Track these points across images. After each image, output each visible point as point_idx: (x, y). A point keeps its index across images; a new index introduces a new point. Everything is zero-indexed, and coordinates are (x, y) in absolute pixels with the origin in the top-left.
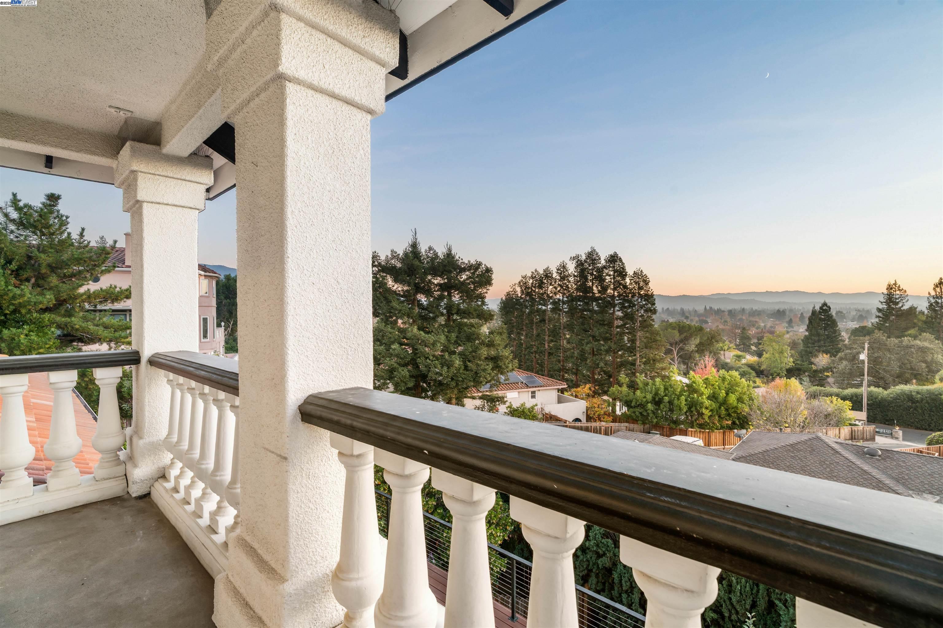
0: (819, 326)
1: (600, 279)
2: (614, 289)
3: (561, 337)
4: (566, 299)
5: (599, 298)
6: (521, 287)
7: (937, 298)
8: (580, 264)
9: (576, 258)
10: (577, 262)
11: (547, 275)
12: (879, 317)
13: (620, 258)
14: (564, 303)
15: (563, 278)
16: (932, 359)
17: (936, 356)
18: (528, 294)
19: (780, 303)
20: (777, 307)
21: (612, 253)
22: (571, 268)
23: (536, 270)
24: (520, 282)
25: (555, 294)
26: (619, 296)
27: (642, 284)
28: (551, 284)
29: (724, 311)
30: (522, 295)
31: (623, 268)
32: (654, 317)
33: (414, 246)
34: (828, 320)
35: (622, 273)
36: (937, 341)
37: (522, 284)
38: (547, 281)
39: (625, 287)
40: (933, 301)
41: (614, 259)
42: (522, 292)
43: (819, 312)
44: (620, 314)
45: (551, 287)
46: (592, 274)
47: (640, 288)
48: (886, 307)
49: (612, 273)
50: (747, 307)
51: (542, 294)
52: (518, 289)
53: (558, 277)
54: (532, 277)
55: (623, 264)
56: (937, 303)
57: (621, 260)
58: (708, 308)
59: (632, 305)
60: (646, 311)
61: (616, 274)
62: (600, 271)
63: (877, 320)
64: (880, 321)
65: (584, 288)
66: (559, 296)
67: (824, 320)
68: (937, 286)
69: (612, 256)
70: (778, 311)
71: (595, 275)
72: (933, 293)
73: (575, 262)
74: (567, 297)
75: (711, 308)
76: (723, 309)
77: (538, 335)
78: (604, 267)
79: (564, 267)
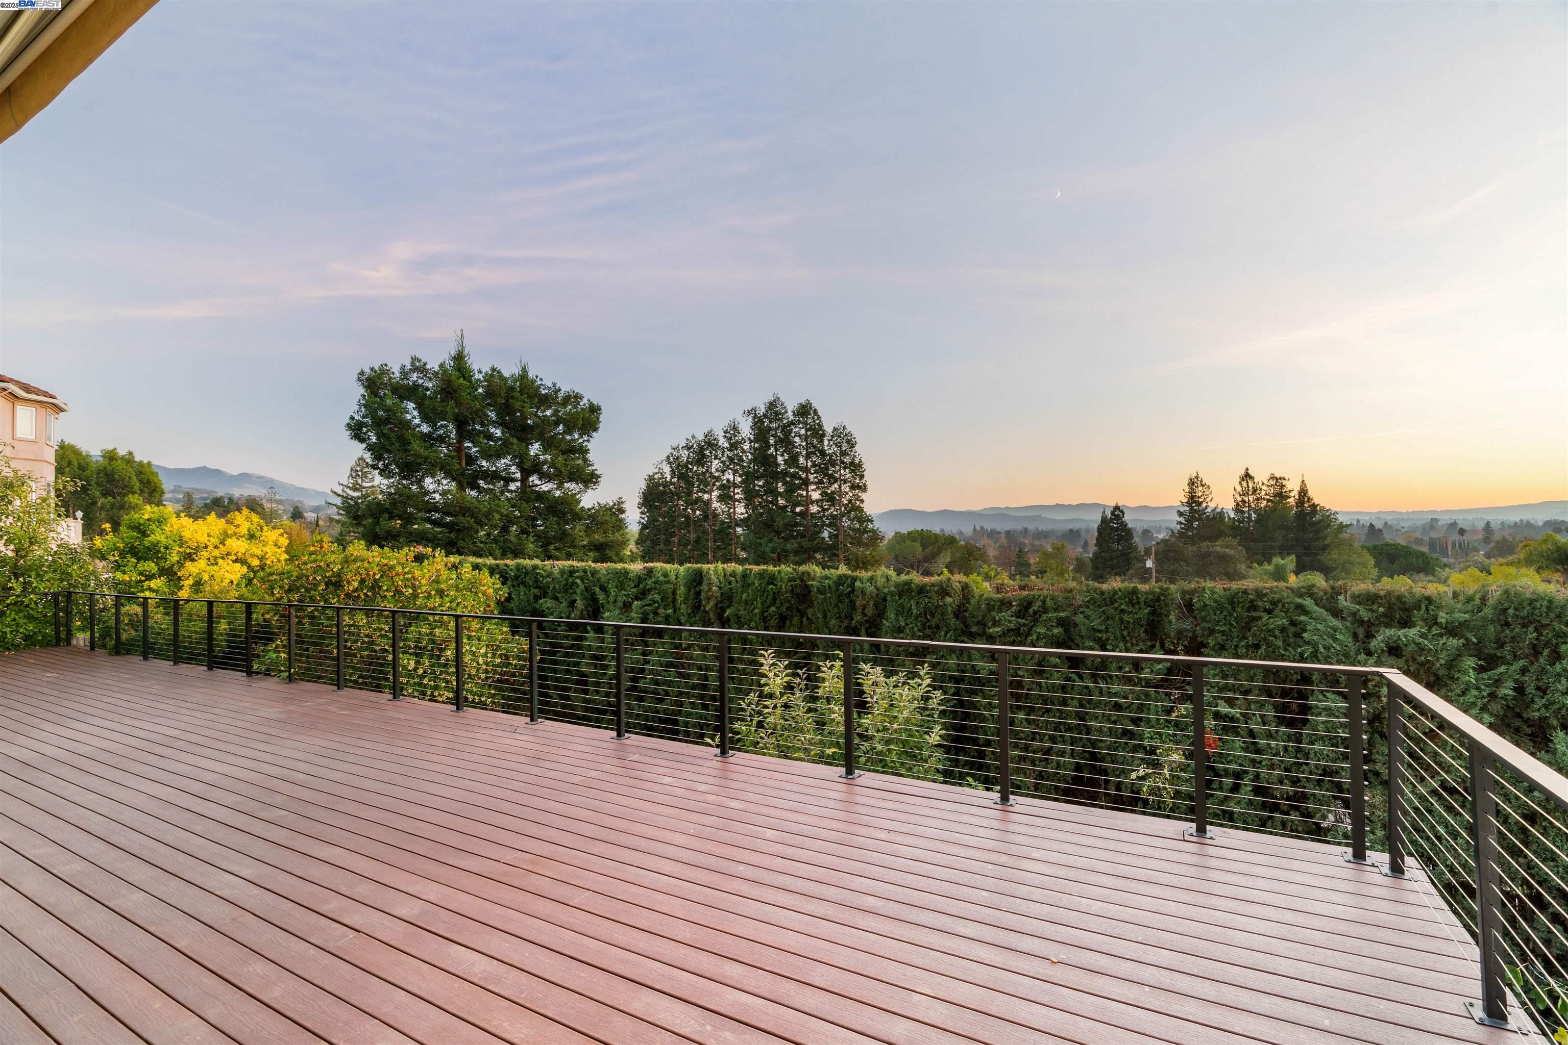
0: (1110, 538)
1: (786, 442)
2: (808, 457)
3: (731, 540)
4: (739, 479)
5: (785, 473)
6: (670, 463)
7: (1244, 495)
8: (758, 423)
9: (752, 412)
10: (754, 418)
11: (710, 443)
12: (1181, 523)
13: (816, 410)
14: (735, 486)
15: (733, 446)
16: (1235, 570)
17: (1238, 566)
18: (682, 477)
19: (1073, 520)
20: (1070, 526)
21: (803, 401)
22: (746, 429)
23: (693, 437)
24: (668, 457)
25: (723, 472)
26: (814, 465)
27: (845, 446)
28: (716, 458)
29: (999, 533)
30: (672, 477)
31: (820, 426)
32: (863, 496)
33: (459, 358)
34: (1122, 530)
35: (817, 432)
36: (1240, 548)
37: (671, 459)
38: (711, 453)
39: (823, 453)
40: (1239, 499)
41: (805, 410)
42: (673, 472)
43: (1111, 518)
44: (816, 495)
45: (717, 461)
46: (775, 436)
47: (844, 454)
48: (1188, 509)
49: (803, 432)
50: (1031, 527)
51: (704, 474)
52: (667, 469)
53: (727, 445)
54: (688, 448)
55: (819, 418)
56: (1243, 501)
57: (815, 412)
58: (978, 528)
59: (833, 479)
60: (853, 487)
61: (809, 433)
62: (786, 429)
63: (1178, 527)
64: (1181, 528)
65: (763, 459)
66: (729, 476)
67: (1117, 529)
68: (1243, 480)
69: (803, 406)
70: (1071, 530)
71: (779, 437)
72: (1239, 489)
73: (750, 419)
74: (740, 476)
75: (982, 528)
76: (998, 529)
77: (697, 541)
78: (792, 423)
79: (735, 428)
